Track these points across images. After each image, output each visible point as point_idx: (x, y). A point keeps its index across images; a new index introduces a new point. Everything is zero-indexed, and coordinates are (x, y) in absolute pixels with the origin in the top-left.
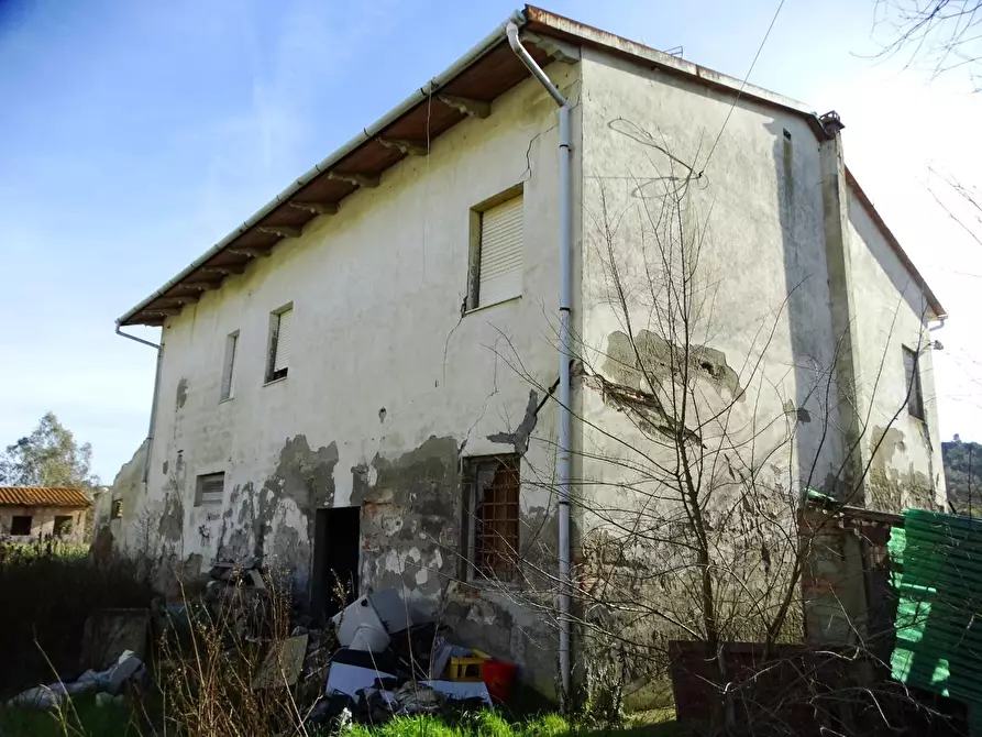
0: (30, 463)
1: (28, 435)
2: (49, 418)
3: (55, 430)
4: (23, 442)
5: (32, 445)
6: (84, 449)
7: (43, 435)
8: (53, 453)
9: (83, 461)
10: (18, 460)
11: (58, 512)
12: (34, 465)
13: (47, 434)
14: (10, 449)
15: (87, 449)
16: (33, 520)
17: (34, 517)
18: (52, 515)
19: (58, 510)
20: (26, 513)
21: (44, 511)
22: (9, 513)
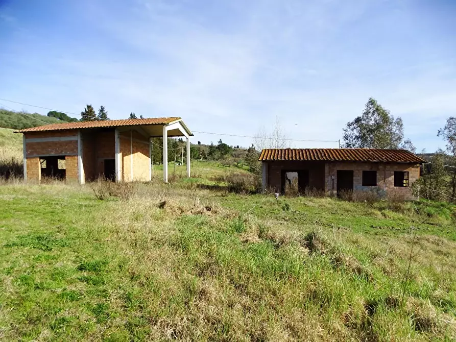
0: (364, 135)
1: (361, 115)
2: (372, 102)
3: (377, 110)
4: (358, 120)
5: (363, 122)
6: (398, 123)
7: (370, 115)
8: (378, 126)
9: (397, 132)
10: (356, 133)
11: (396, 169)
12: (367, 136)
13: (373, 114)
14: (349, 125)
15: (399, 123)
16: (378, 174)
17: (378, 172)
18: (391, 170)
19: (396, 167)
20: (371, 169)
21: (385, 167)
22: (359, 168)
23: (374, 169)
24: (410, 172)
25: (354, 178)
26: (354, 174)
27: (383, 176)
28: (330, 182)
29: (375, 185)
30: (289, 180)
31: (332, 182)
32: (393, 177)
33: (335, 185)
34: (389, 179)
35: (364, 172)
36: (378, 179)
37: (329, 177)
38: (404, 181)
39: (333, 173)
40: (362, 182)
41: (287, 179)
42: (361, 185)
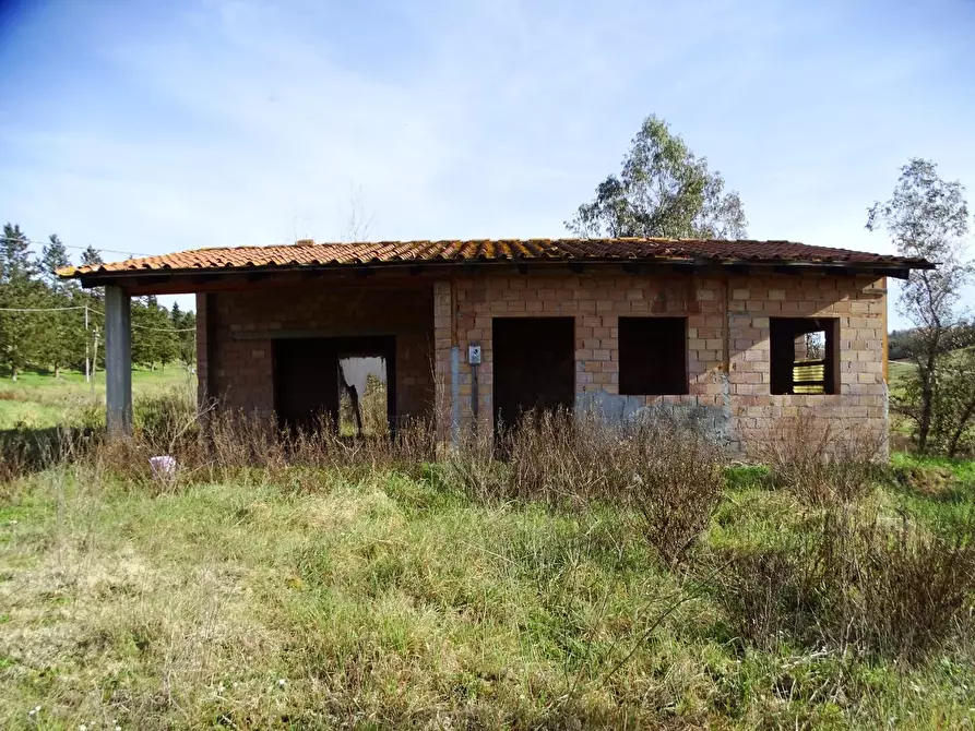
1: (616, 172)
4: (609, 189)
11: (779, 303)
16: (692, 333)
17: (692, 319)
18: (755, 311)
19: (777, 295)
20: (662, 304)
21: (727, 298)
22: (604, 306)
23: (673, 310)
24: (843, 322)
25: (578, 355)
26: (579, 332)
27: (717, 344)
28: (461, 382)
29: (679, 386)
30: (352, 391)
31: (469, 379)
32: (766, 344)
33: (487, 398)
34: (748, 355)
35: (626, 325)
36: (691, 357)
37: (456, 356)
38: (796, 371)
39: (473, 335)
40: (615, 378)
41: (344, 383)
42: (615, 389)
